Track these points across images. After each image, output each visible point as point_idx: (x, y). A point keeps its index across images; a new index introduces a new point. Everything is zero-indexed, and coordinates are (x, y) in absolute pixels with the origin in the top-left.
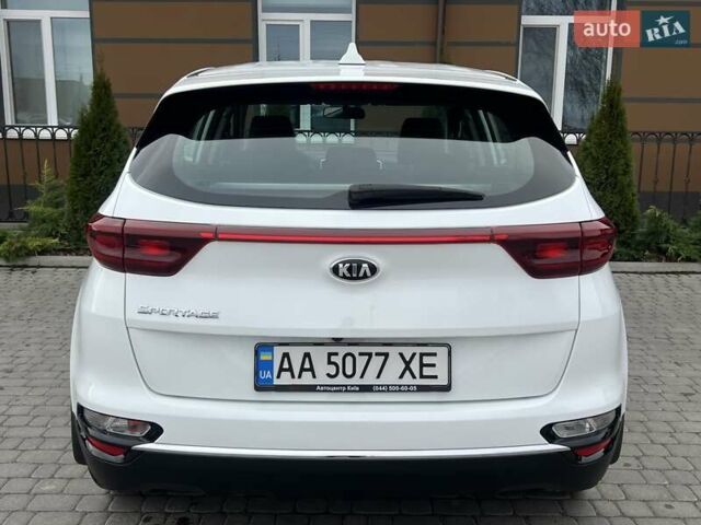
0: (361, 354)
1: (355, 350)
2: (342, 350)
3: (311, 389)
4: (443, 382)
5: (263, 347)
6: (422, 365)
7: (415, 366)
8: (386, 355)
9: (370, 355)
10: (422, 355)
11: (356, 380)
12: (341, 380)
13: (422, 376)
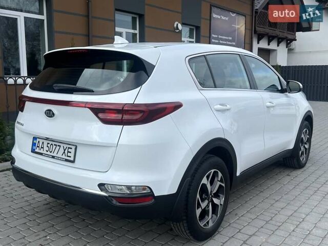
0: (55, 145)
1: (54, 143)
2: (51, 143)
3: (41, 154)
4: (72, 159)
5: (35, 138)
6: (68, 152)
7: (66, 152)
8: (60, 146)
9: (56, 145)
10: (69, 148)
11: (52, 154)
12: (49, 153)
13: (67, 156)
